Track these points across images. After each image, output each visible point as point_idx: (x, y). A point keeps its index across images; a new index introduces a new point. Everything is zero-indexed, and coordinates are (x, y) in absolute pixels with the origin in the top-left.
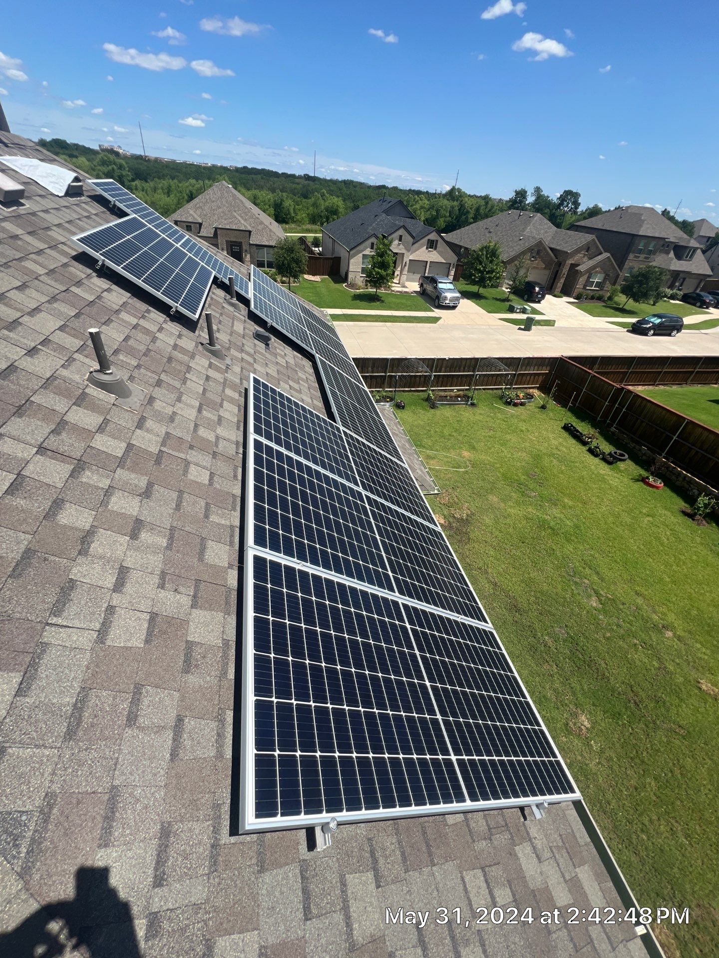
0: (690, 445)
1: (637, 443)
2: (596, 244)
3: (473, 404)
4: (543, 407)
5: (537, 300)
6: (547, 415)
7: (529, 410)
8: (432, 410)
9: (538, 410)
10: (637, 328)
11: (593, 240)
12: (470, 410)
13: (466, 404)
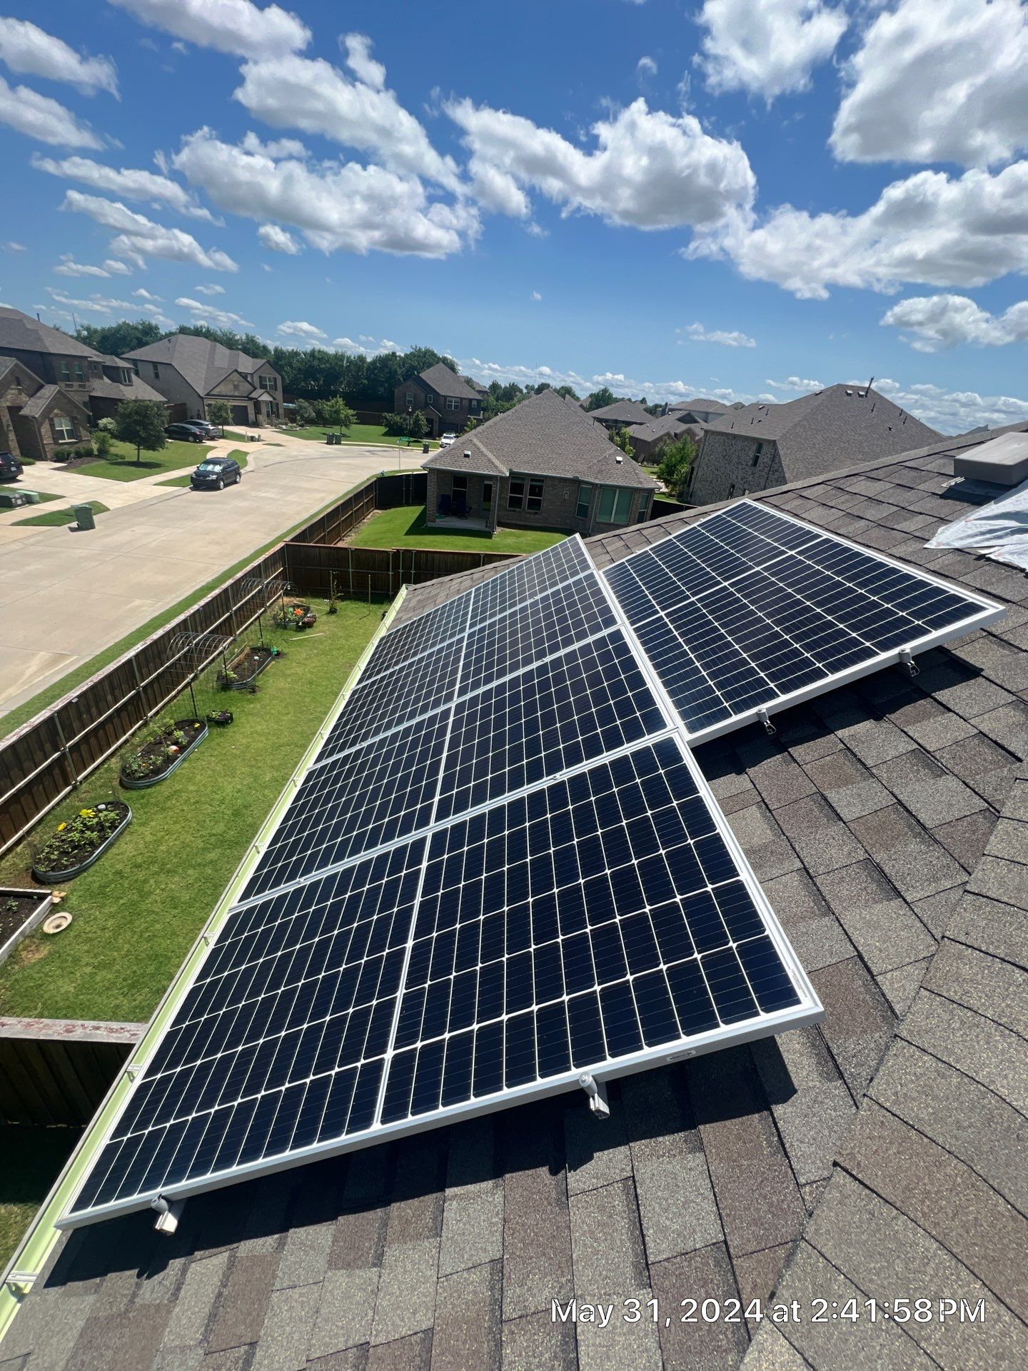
2: (23, 371)
3: (278, 654)
4: (333, 611)
5: (10, 475)
6: (352, 617)
7: (326, 623)
8: (259, 695)
9: (333, 617)
10: (201, 483)
11: (16, 365)
12: (288, 662)
13: (273, 659)
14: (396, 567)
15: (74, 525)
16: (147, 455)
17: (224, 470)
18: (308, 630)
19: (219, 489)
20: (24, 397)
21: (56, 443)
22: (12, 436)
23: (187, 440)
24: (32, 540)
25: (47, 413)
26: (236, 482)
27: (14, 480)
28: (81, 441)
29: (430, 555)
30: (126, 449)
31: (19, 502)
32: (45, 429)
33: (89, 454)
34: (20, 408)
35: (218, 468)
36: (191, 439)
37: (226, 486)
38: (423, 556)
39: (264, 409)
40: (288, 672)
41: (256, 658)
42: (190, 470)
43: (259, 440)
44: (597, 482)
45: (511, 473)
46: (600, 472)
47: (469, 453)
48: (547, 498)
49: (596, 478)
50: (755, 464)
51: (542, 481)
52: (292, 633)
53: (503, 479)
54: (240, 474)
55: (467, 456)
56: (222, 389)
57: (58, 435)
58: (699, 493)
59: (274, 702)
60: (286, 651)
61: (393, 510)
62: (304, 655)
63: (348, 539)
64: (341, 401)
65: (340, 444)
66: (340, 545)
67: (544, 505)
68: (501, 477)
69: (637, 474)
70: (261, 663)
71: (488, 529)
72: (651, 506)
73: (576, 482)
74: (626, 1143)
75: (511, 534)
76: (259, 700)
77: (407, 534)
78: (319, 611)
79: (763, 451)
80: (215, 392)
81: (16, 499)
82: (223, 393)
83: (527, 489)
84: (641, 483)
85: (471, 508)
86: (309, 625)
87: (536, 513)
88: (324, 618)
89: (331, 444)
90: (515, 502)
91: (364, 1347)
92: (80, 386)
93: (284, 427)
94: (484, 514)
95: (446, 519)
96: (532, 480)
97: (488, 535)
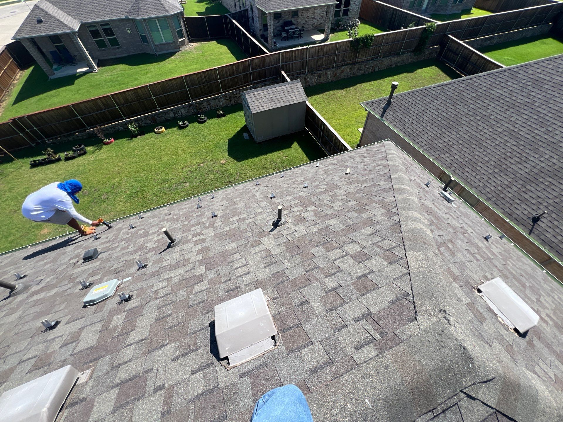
0: (90, 115)
1: (69, 135)
44: (140, 17)
45: (82, 25)
46: (139, 8)
47: (41, 19)
48: (119, 35)
51: (108, 24)
55: (40, 21)
67: (120, 41)
68: (76, 31)
71: (91, 70)
72: (182, 24)
73: (129, 20)
75: (107, 70)
83: (102, 32)
84: (167, 11)
85: (75, 56)
87: (118, 48)
90: (101, 44)
94: (82, 60)
95: (64, 68)
96: (102, 25)
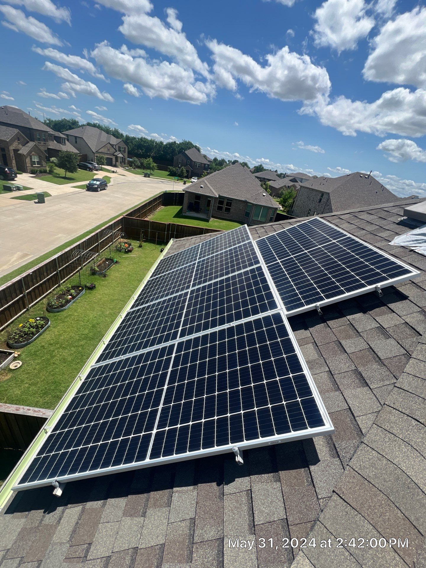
2: (21, 135)
3: (117, 262)
4: (140, 246)
5: (12, 178)
6: (148, 250)
7: (138, 251)
8: (107, 278)
9: (140, 249)
10: (90, 188)
11: (18, 132)
12: (120, 266)
13: (114, 264)
14: (168, 230)
15: (37, 201)
16: (69, 175)
17: (100, 183)
18: (130, 253)
19: (98, 191)
20: (20, 146)
21: (32, 166)
22: (14, 162)
23: (86, 170)
24: (18, 206)
25: (29, 154)
26: (105, 189)
27: (13, 180)
28: (42, 166)
29: (183, 227)
30: (61, 172)
31: (15, 189)
32: (28, 160)
33: (45, 172)
34: (18, 150)
35: (98, 183)
36: (88, 169)
37: (101, 190)
38: (180, 227)
39: (119, 160)
40: (120, 270)
41: (107, 263)
42: (87, 182)
43: (116, 173)
44: (254, 203)
45: (219, 196)
46: (256, 199)
47: (203, 186)
48: (233, 208)
49: (254, 201)
50: (320, 202)
51: (232, 201)
52: (123, 254)
53: (216, 198)
54: (107, 186)
55: (202, 187)
56: (102, 150)
57: (33, 163)
58: (296, 211)
59: (113, 282)
60: (120, 261)
61: (169, 207)
62: (127, 263)
63: (149, 217)
64: (151, 160)
65: (149, 177)
66: (146, 219)
67: (232, 210)
68: (215, 197)
69: (271, 201)
70: (109, 265)
71: (207, 218)
72: (275, 215)
73: (246, 202)
74: (249, 475)
75: (217, 221)
76: (107, 280)
77: (174, 217)
78: (134, 246)
79: (324, 197)
80: (99, 151)
81: (13, 188)
82: (103, 152)
83: (225, 203)
84: (272, 205)
85: (201, 209)
86: (130, 251)
87: (228, 214)
88: (137, 249)
89: (146, 177)
90: (220, 208)
91: (136, 549)
92: (44, 143)
93: (127, 168)
94: (206, 212)
95: (191, 212)
96: (228, 200)
97: (207, 221)
